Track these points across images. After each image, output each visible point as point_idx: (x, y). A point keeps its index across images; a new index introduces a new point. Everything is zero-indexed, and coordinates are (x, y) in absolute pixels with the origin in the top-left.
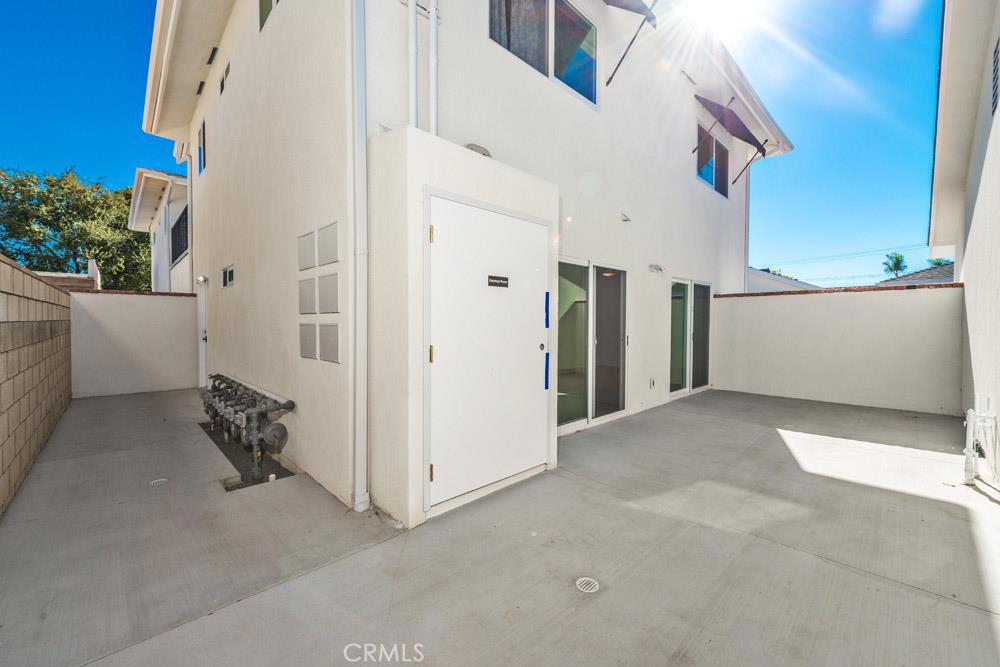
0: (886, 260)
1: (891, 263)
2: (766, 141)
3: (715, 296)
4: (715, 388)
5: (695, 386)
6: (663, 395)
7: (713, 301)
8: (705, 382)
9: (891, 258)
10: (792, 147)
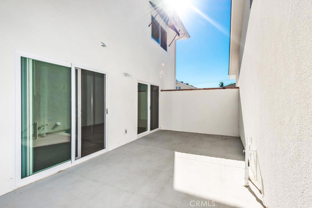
0: (220, 84)
1: (221, 85)
2: (180, 30)
3: (162, 91)
4: (162, 129)
5: (151, 129)
6: (134, 135)
7: (160, 93)
8: (157, 127)
9: (221, 83)
10: (190, 37)
